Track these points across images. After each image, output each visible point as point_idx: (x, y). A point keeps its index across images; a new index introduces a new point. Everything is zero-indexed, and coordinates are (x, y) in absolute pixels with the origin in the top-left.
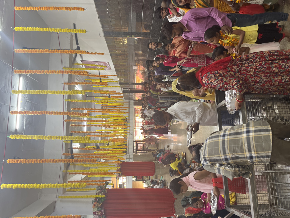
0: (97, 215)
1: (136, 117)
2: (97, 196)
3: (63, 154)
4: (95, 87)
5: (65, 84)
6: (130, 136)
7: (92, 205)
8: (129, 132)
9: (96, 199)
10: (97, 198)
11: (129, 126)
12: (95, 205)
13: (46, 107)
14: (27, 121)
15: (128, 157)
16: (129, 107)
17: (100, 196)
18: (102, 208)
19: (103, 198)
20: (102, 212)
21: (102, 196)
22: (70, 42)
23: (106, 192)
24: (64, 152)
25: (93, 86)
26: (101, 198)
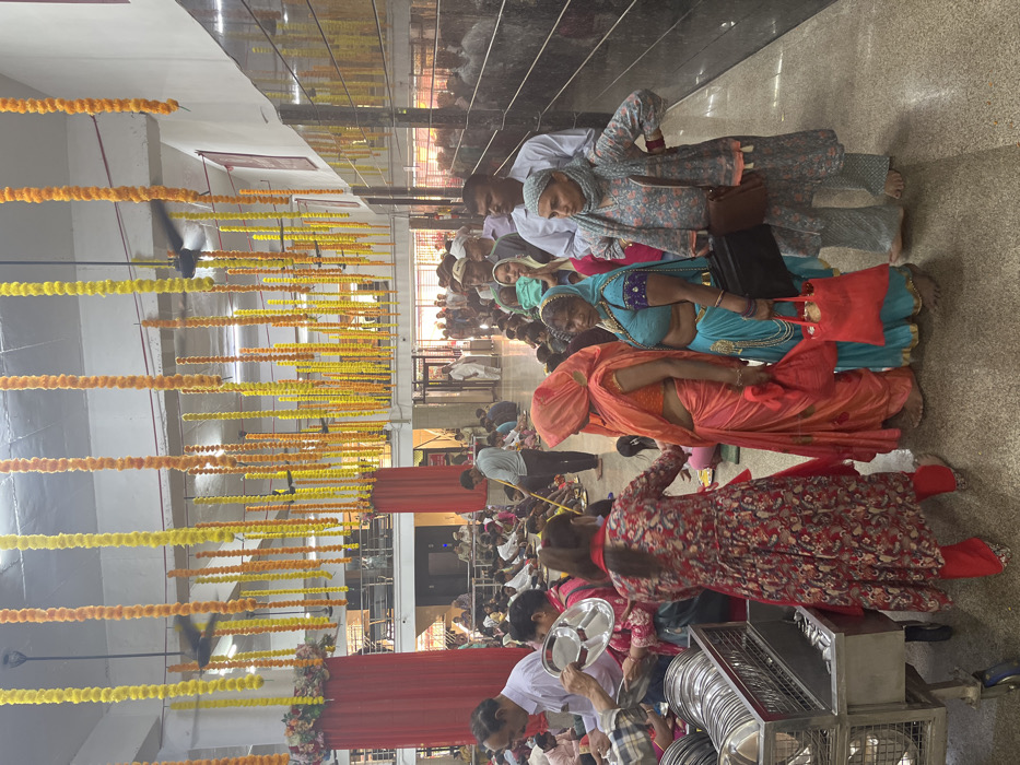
0: (302, 753)
1: (420, 264)
2: (299, 701)
3: (171, 574)
4: (260, 238)
5: (146, 323)
6: (401, 344)
7: (284, 727)
8: (397, 335)
9: (295, 709)
10: (298, 705)
11: (397, 314)
12: (292, 728)
13: (87, 409)
14: (23, 510)
15: (397, 416)
16: (394, 244)
17: (308, 701)
18: (316, 733)
19: (318, 705)
20: (317, 744)
21: (315, 702)
22: (146, 155)
23: (328, 676)
24: (171, 566)
25: (254, 237)
26: (312, 705)
